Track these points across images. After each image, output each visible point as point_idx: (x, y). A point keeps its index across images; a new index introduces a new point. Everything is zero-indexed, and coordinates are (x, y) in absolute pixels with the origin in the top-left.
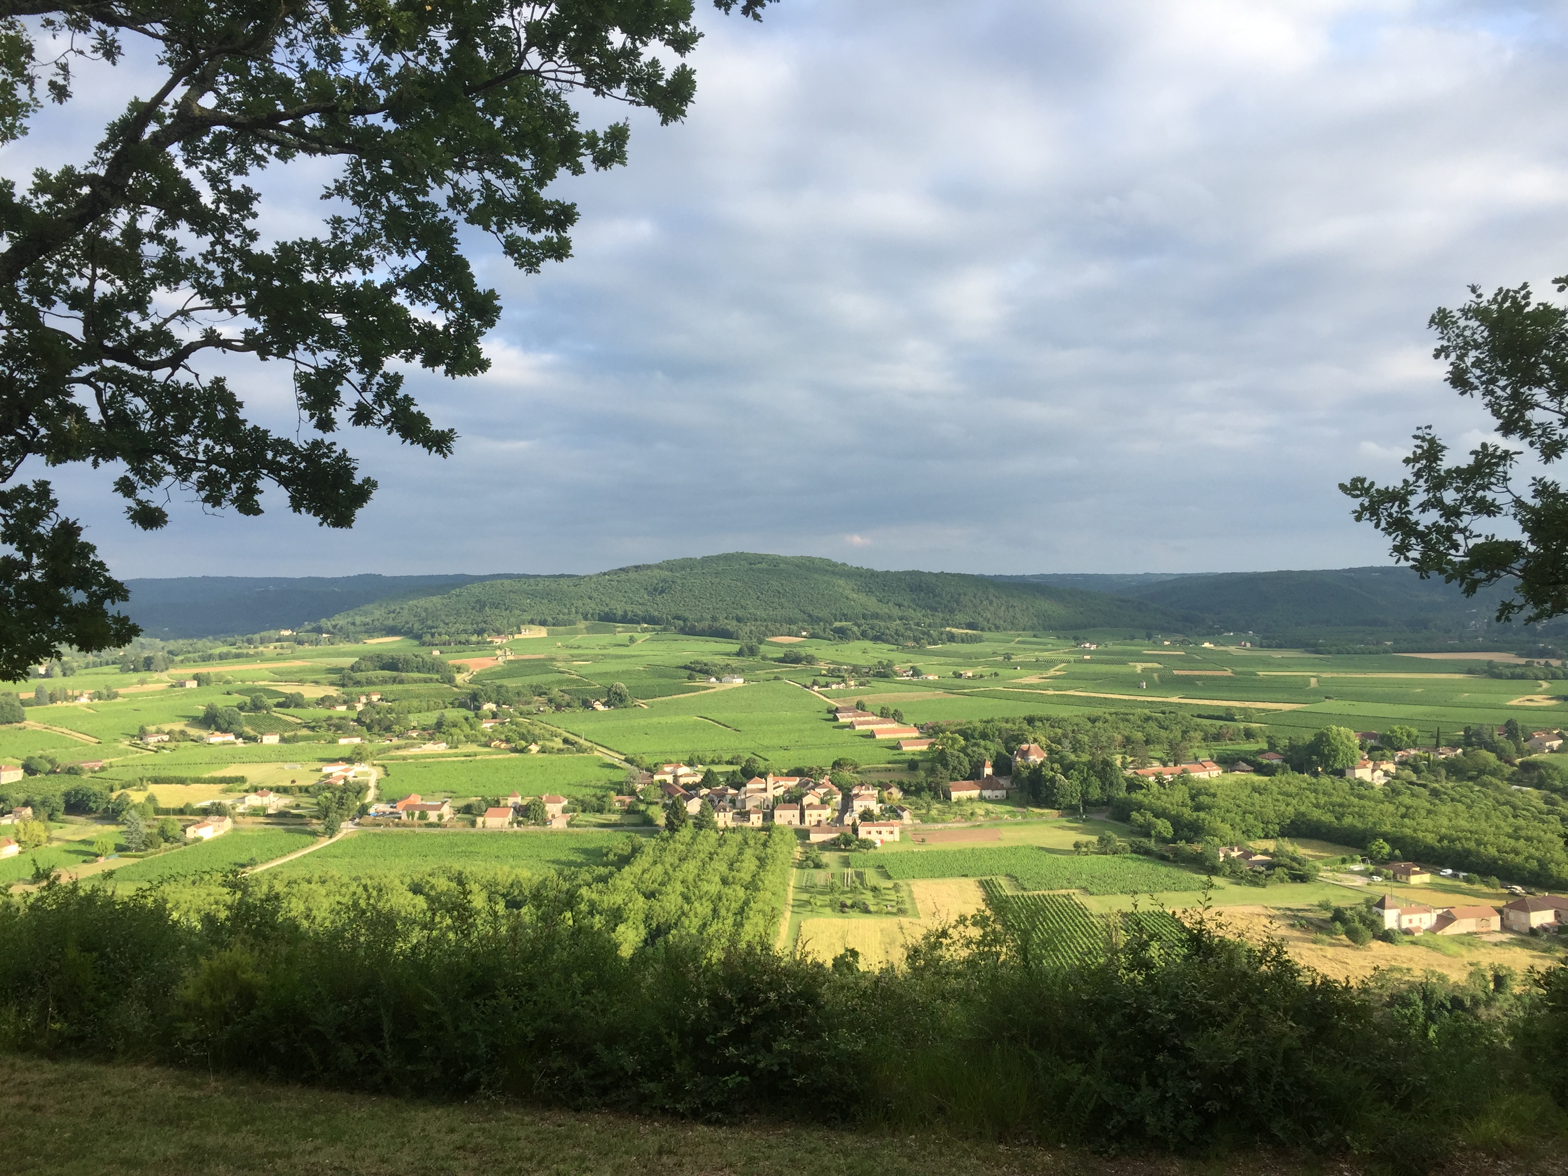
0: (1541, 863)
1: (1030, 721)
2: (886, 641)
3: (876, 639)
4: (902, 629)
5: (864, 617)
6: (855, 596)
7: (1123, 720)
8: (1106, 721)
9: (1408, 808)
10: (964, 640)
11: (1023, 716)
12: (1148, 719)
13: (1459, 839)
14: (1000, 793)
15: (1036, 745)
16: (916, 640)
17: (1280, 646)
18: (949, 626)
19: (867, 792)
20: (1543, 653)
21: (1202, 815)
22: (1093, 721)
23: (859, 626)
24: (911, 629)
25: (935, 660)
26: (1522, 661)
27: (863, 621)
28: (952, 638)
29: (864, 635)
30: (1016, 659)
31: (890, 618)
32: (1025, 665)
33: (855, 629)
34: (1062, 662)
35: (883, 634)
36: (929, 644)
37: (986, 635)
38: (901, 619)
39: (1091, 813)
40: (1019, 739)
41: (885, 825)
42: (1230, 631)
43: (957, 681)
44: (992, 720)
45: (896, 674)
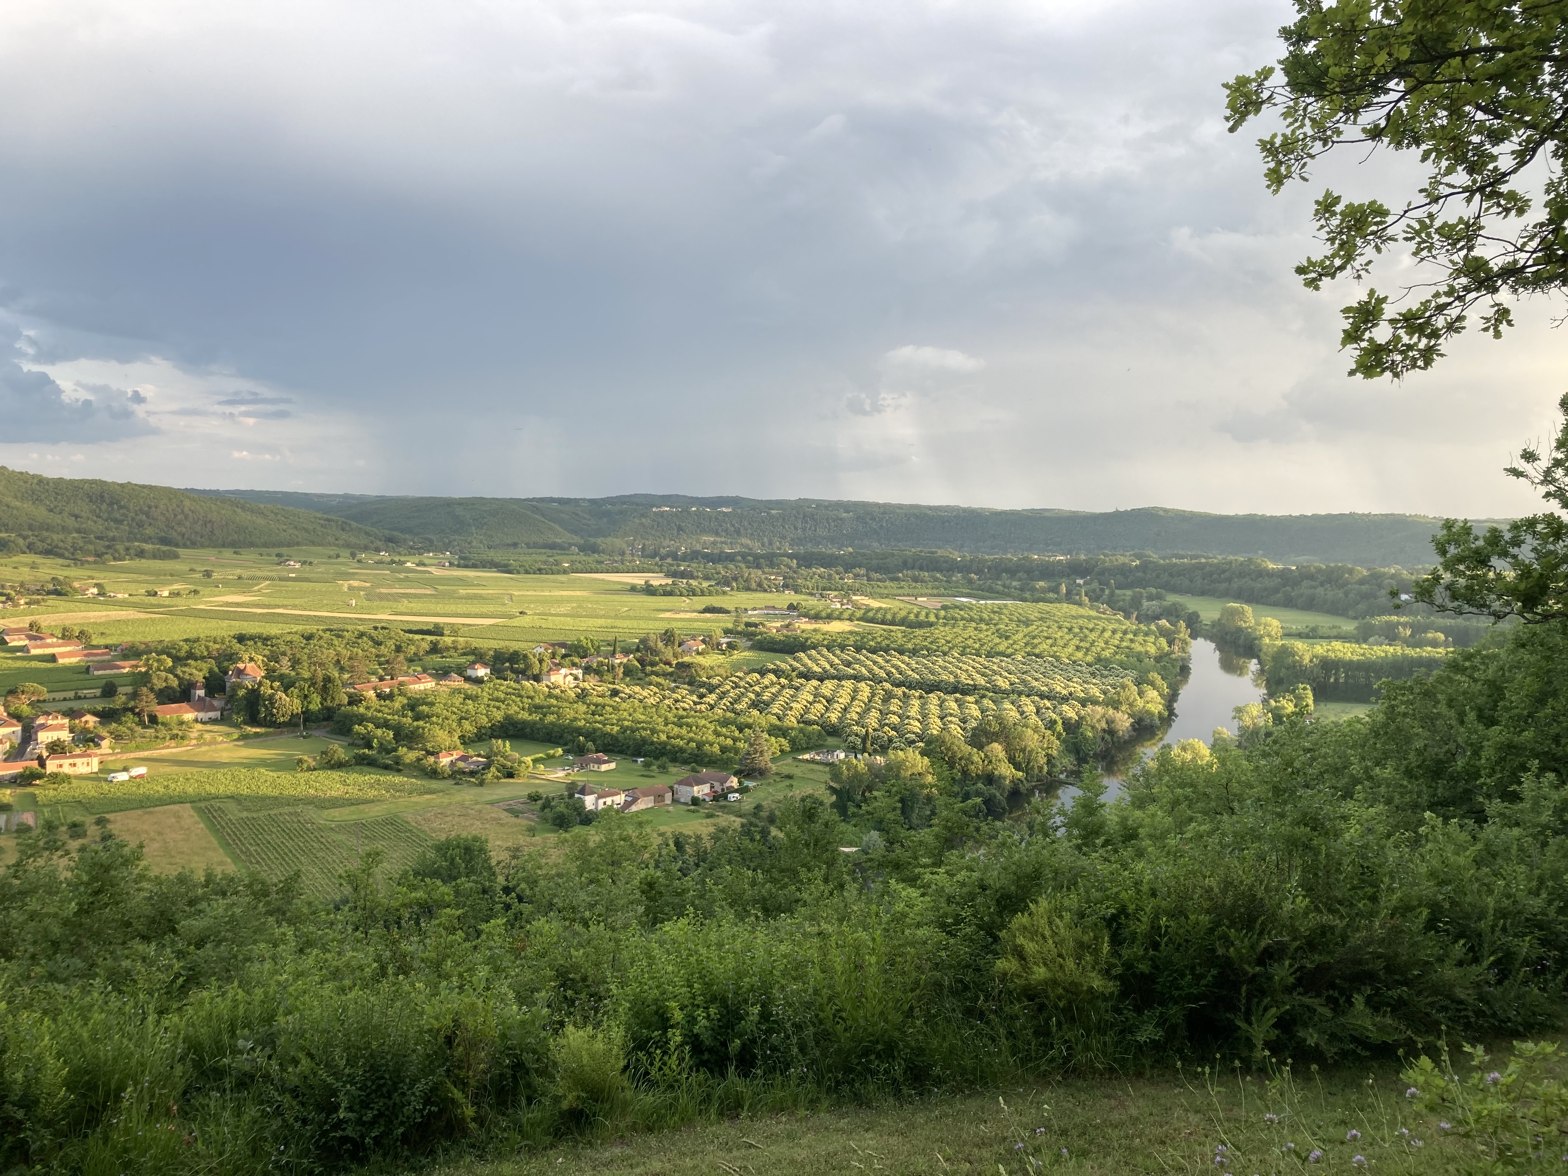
0: (700, 745)
1: (241, 639)
2: (61, 556)
3: (48, 552)
4: (81, 543)
5: (31, 528)
6: (18, 504)
7: (338, 636)
8: (321, 638)
9: (596, 705)
10: (155, 556)
11: (232, 634)
12: (362, 635)
13: (638, 729)
14: (212, 715)
15: (253, 664)
16: (99, 555)
17: (474, 566)
18: (137, 540)
19: (55, 722)
20: (683, 575)
21: (421, 723)
22: (309, 638)
23: (25, 538)
24: (91, 543)
25: (123, 577)
26: (670, 581)
27: (30, 533)
28: (141, 554)
29: (31, 548)
30: (215, 575)
31: (64, 529)
32: (226, 583)
33: (21, 541)
34: (267, 579)
35: (57, 546)
36: (115, 559)
37: (181, 551)
38: (79, 531)
39: (311, 729)
40: (232, 657)
41: (79, 756)
42: (429, 552)
43: (152, 599)
44: (197, 640)
45: (76, 591)
